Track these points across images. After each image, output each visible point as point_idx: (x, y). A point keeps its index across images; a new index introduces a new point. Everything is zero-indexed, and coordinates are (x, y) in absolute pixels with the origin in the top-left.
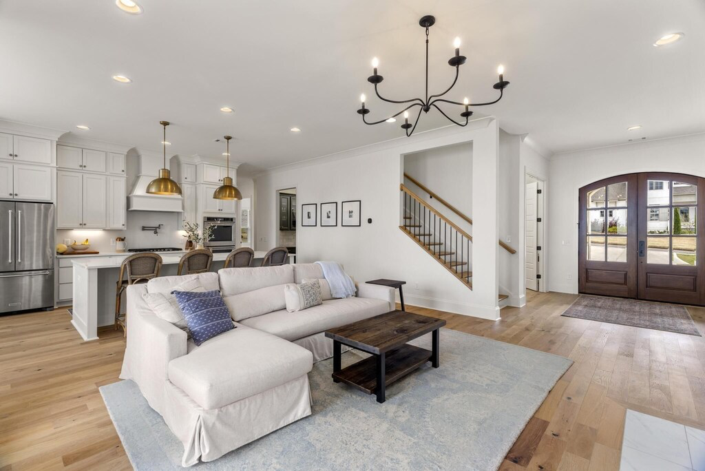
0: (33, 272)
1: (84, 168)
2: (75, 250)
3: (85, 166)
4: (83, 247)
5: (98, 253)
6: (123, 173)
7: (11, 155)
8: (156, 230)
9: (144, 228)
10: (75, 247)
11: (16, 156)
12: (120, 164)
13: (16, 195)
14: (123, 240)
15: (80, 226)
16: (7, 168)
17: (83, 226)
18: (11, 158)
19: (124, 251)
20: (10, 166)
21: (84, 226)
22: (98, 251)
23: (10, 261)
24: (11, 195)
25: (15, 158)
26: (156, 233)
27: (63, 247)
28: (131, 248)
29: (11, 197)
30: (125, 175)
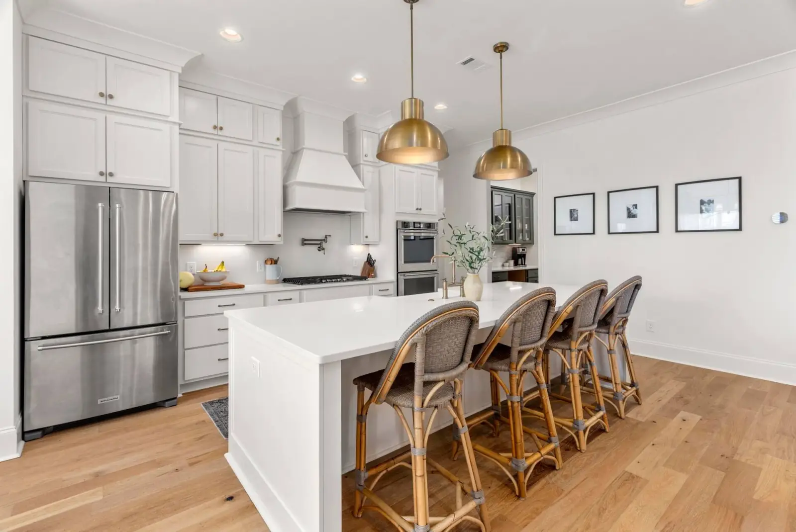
0: (137, 331)
1: (220, 133)
2: (205, 281)
3: (221, 128)
4: (218, 276)
5: (241, 287)
6: (278, 143)
7: (102, 95)
8: (320, 244)
9: (304, 242)
10: (206, 276)
11: (111, 97)
12: (274, 128)
13: (111, 175)
14: (276, 262)
15: (216, 238)
16: (95, 120)
17: (218, 237)
18: (102, 100)
19: (277, 282)
20: (100, 116)
21: (220, 238)
22: (242, 284)
23: (100, 309)
24: (101, 174)
25: (109, 102)
26: (321, 249)
27: (187, 277)
28: (287, 277)
29: (103, 179)
30: (281, 148)
